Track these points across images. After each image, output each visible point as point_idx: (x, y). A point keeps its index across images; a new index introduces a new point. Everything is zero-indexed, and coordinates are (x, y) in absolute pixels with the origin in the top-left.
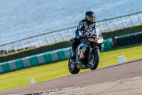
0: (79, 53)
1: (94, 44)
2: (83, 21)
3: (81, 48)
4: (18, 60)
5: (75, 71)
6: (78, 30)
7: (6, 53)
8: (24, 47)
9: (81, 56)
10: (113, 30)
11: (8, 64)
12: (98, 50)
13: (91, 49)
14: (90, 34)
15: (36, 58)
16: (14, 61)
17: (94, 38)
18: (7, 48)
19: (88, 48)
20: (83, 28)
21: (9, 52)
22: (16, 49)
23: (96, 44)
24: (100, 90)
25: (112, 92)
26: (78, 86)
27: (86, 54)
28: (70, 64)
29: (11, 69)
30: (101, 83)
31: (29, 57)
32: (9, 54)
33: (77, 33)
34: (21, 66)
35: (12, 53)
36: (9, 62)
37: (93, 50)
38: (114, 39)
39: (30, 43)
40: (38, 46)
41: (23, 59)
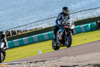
0: (58, 36)
1: (68, 30)
2: (61, 14)
3: (60, 32)
4: (30, 37)
5: (56, 48)
6: (57, 20)
7: (21, 32)
8: (34, 28)
9: (60, 38)
10: (97, 16)
11: (22, 40)
12: (71, 34)
13: (66, 33)
14: (65, 23)
15: (42, 35)
16: (27, 38)
17: (68, 26)
18: (22, 29)
19: (64, 32)
20: (61, 18)
21: (24, 32)
22: (28, 29)
23: (70, 30)
24: (87, 59)
25: (96, 60)
26: (72, 56)
27: (63, 36)
28: (53, 44)
29: (25, 43)
30: (88, 53)
31: (37, 35)
32: (23, 33)
33: (57, 22)
34: (31, 41)
35: (25, 33)
36: (23, 39)
37: (68, 34)
38: (97, 23)
39: (38, 25)
40: (44, 27)
41: (33, 36)
